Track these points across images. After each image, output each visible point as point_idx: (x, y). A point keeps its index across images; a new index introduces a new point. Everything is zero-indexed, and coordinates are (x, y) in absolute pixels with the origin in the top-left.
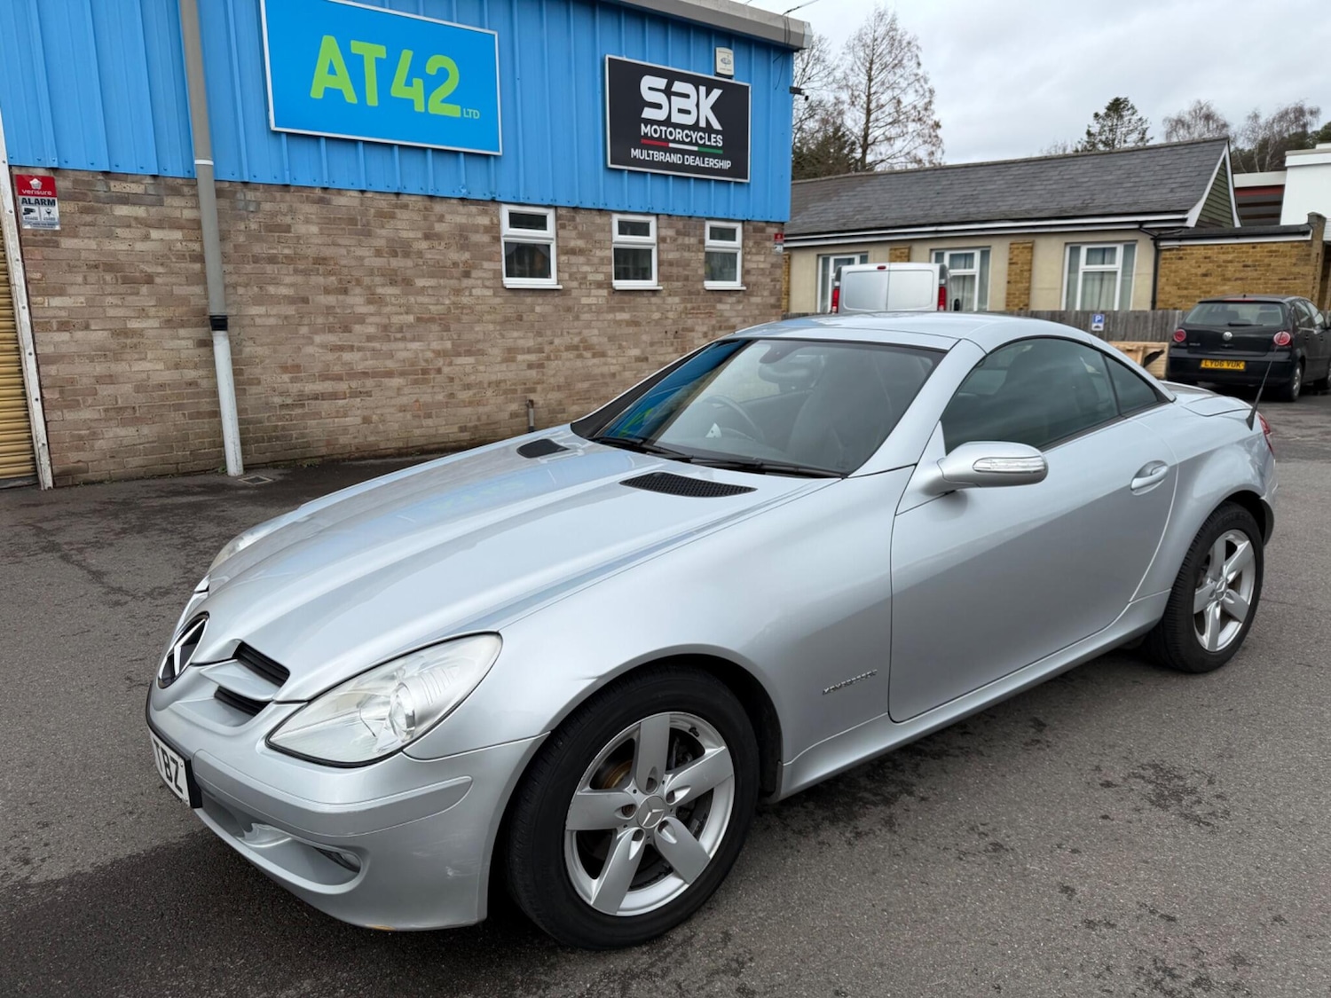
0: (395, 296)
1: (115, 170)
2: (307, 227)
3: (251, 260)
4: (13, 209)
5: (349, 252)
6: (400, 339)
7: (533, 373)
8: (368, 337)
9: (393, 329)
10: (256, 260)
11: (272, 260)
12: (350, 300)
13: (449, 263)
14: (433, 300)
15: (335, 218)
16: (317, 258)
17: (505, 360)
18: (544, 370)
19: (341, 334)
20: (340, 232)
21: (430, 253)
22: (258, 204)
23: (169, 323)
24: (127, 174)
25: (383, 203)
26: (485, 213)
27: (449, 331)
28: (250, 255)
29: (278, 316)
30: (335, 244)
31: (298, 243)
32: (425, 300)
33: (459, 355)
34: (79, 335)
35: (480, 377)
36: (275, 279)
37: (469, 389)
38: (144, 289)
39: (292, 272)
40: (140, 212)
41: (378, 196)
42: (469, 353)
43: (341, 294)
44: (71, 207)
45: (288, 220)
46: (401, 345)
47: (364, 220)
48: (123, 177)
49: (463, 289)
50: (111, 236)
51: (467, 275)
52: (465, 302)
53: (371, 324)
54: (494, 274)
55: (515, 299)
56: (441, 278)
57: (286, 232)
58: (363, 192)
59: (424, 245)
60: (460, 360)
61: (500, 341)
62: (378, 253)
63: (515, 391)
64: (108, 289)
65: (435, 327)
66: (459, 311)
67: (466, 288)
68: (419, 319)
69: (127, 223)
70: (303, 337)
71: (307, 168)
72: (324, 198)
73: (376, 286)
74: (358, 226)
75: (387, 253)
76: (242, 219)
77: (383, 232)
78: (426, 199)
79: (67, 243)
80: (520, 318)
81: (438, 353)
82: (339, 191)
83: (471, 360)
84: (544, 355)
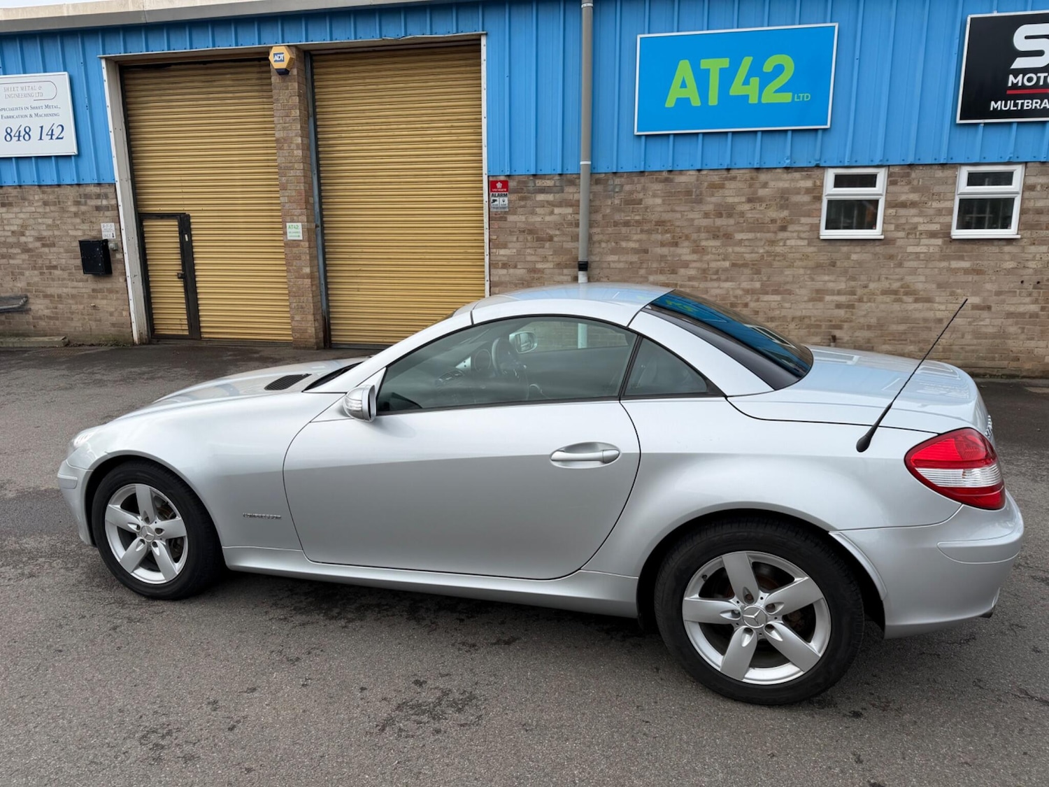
0: (715, 247)
1: (539, 173)
2: (654, 200)
3: (612, 224)
4: (487, 200)
5: (682, 216)
6: (715, 280)
7: (841, 312)
8: (689, 278)
9: (710, 272)
10: (616, 224)
11: (627, 224)
12: (679, 251)
13: (767, 220)
14: (748, 250)
15: (675, 192)
16: (658, 221)
17: (811, 300)
18: (854, 310)
19: (669, 276)
20: (678, 202)
21: (751, 213)
22: (622, 186)
23: (559, 266)
24: (545, 175)
25: (715, 178)
26: (809, 177)
27: (760, 274)
28: (612, 221)
29: (626, 262)
30: (673, 211)
31: (646, 211)
32: (742, 250)
33: (767, 293)
34: (511, 271)
35: (784, 313)
36: (627, 237)
37: (772, 321)
38: (547, 245)
39: (639, 232)
40: (550, 197)
41: (711, 173)
42: (776, 292)
43: (672, 247)
44: (514, 197)
45: (641, 196)
46: (715, 284)
47: (698, 192)
48: (543, 177)
49: (778, 241)
50: (533, 213)
51: (783, 229)
52: (778, 251)
53: (692, 268)
54: (811, 228)
55: (830, 248)
56: (758, 232)
57: (638, 204)
58: (699, 170)
59: (747, 207)
60: (766, 298)
61: (809, 283)
62: (706, 215)
63: (819, 326)
64: (529, 245)
65: (747, 271)
66: (772, 258)
67: (781, 239)
68: (734, 265)
69: (542, 205)
70: (642, 277)
71: (660, 159)
72: (668, 178)
73: (700, 240)
74: (693, 197)
75: (714, 215)
76: (610, 197)
77: (713, 199)
78: (753, 171)
79: (511, 218)
80: (833, 264)
81: (747, 292)
82: (681, 172)
83: (778, 298)
84: (855, 297)
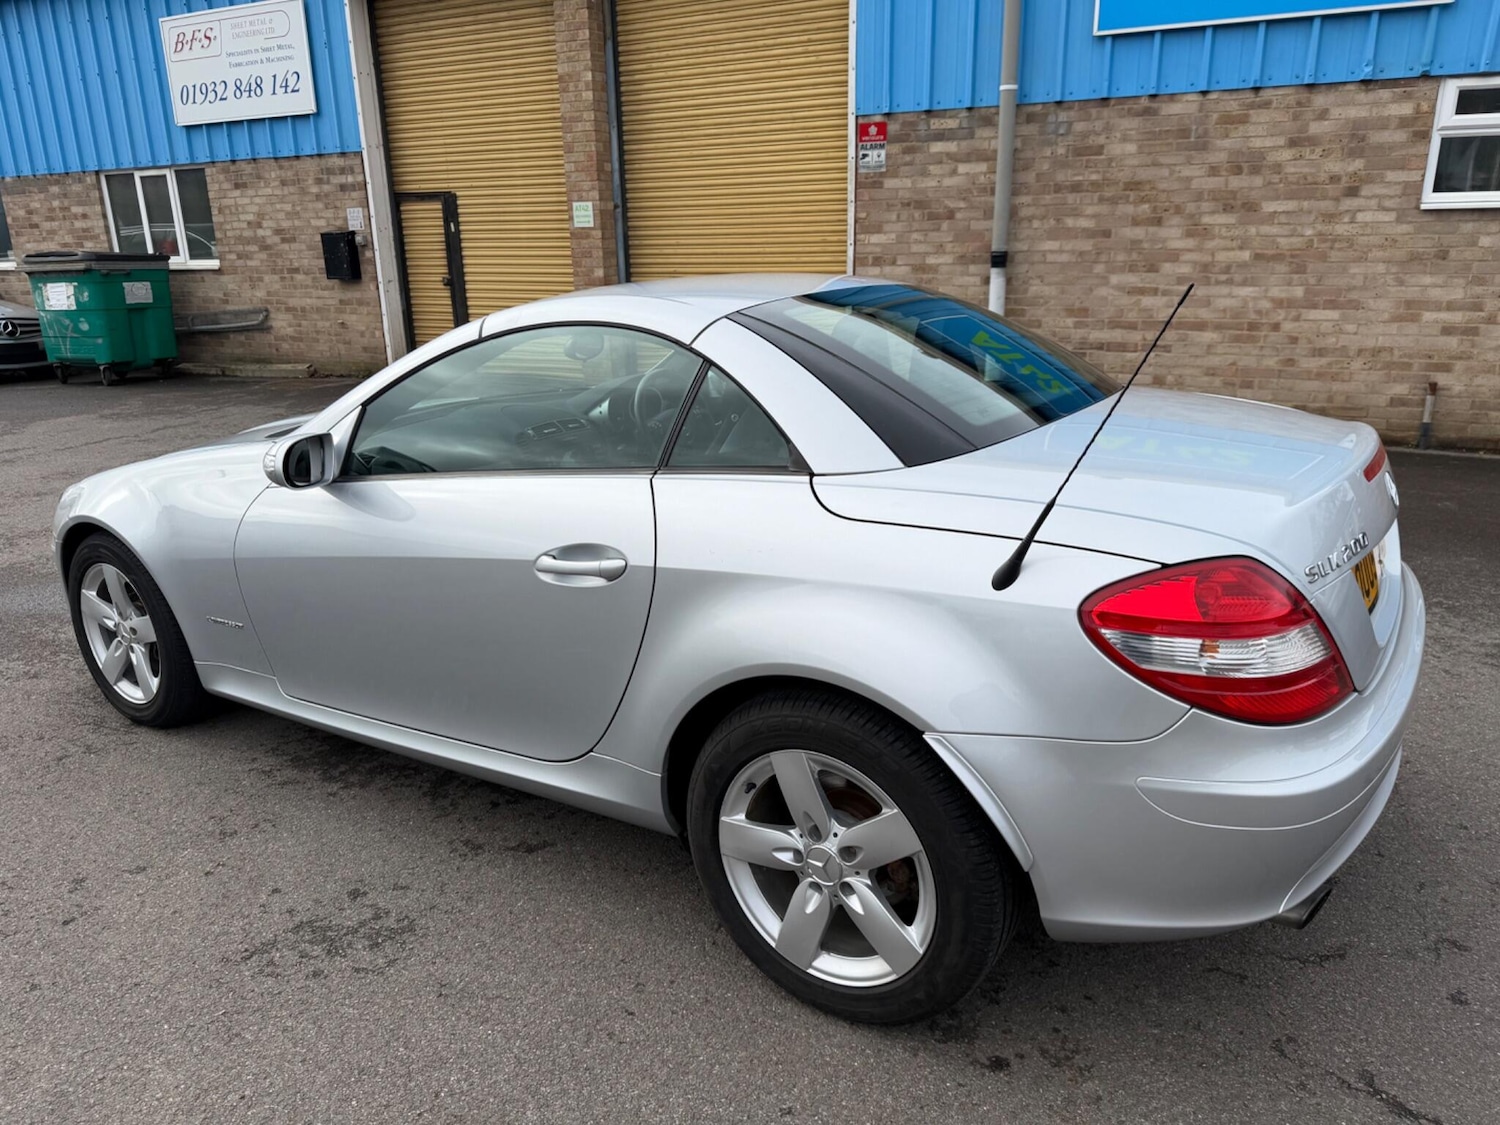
0: (1227, 226)
1: (936, 107)
2: (1124, 147)
3: (1052, 188)
4: (854, 156)
5: (1172, 173)
6: (1223, 282)
7: (1453, 343)
8: (1178, 278)
9: (1216, 269)
10: (1058, 189)
11: (1076, 188)
12: (1163, 232)
13: (1323, 177)
14: (1285, 230)
15: (1160, 131)
16: (1130, 183)
17: (1397, 319)
18: (1476, 338)
19: (1144, 275)
20: (1165, 149)
21: (1295, 166)
22: (1070, 124)
23: (963, 260)
24: (945, 110)
25: (1232, 105)
26: (1408, 96)
27: (1304, 272)
28: (1052, 183)
29: (1072, 252)
30: (1156, 164)
31: (1109, 166)
32: (1274, 230)
33: (1315, 306)
34: (887, 269)
35: (1344, 340)
36: (1076, 209)
37: (1321, 355)
38: (945, 225)
39: (1096, 200)
40: (952, 147)
41: (1226, 96)
42: (1332, 305)
43: (1153, 225)
44: (896, 148)
45: (1101, 140)
46: (1225, 290)
47: (1200, 131)
48: (943, 113)
49: (1340, 214)
50: (924, 174)
51: (1352, 192)
52: (1340, 232)
53: (1186, 262)
54: (1405, 188)
55: (1439, 226)
56: (1305, 199)
57: (1096, 154)
58: (1204, 93)
59: (1286, 155)
60: (1314, 314)
61: (1393, 289)
62: (1214, 171)
63: (1409, 366)
64: (916, 226)
65: (1282, 268)
66: (1328, 244)
67: (1347, 211)
68: (1258, 257)
69: (938, 160)
70: (1098, 276)
71: (1136, 75)
72: (1150, 108)
73: (1201, 214)
74: (1191, 139)
75: (1226, 170)
76: (1050, 144)
77: (1226, 143)
78: (1301, 90)
79: (889, 183)
80: (1443, 255)
81: (1279, 303)
82: (1172, 97)
83: (1334, 314)
84: (1482, 314)
